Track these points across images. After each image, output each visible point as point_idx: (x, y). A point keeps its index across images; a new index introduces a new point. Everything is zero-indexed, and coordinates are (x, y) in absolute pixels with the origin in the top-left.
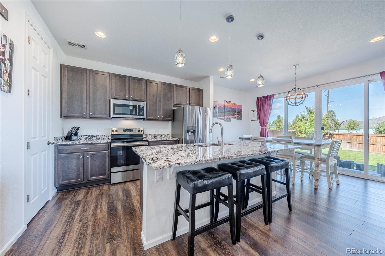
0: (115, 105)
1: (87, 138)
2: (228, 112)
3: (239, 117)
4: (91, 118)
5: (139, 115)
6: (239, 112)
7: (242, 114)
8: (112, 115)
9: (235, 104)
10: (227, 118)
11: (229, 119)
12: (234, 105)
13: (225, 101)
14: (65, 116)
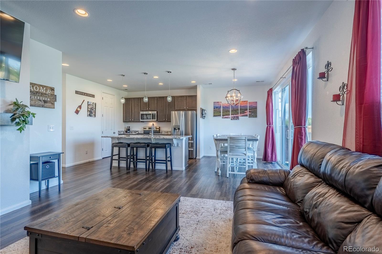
0: (142, 115)
1: (135, 132)
2: (235, 110)
3: (252, 114)
4: (133, 122)
5: (152, 119)
6: (251, 109)
7: (257, 111)
8: (141, 120)
9: (245, 101)
10: (234, 116)
11: (236, 118)
12: (243, 102)
13: (231, 100)
14: (125, 121)
